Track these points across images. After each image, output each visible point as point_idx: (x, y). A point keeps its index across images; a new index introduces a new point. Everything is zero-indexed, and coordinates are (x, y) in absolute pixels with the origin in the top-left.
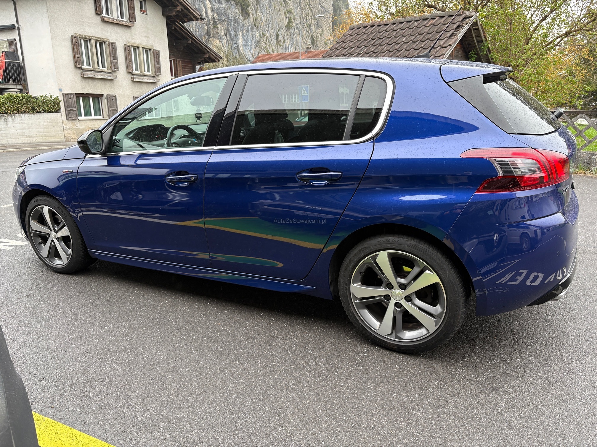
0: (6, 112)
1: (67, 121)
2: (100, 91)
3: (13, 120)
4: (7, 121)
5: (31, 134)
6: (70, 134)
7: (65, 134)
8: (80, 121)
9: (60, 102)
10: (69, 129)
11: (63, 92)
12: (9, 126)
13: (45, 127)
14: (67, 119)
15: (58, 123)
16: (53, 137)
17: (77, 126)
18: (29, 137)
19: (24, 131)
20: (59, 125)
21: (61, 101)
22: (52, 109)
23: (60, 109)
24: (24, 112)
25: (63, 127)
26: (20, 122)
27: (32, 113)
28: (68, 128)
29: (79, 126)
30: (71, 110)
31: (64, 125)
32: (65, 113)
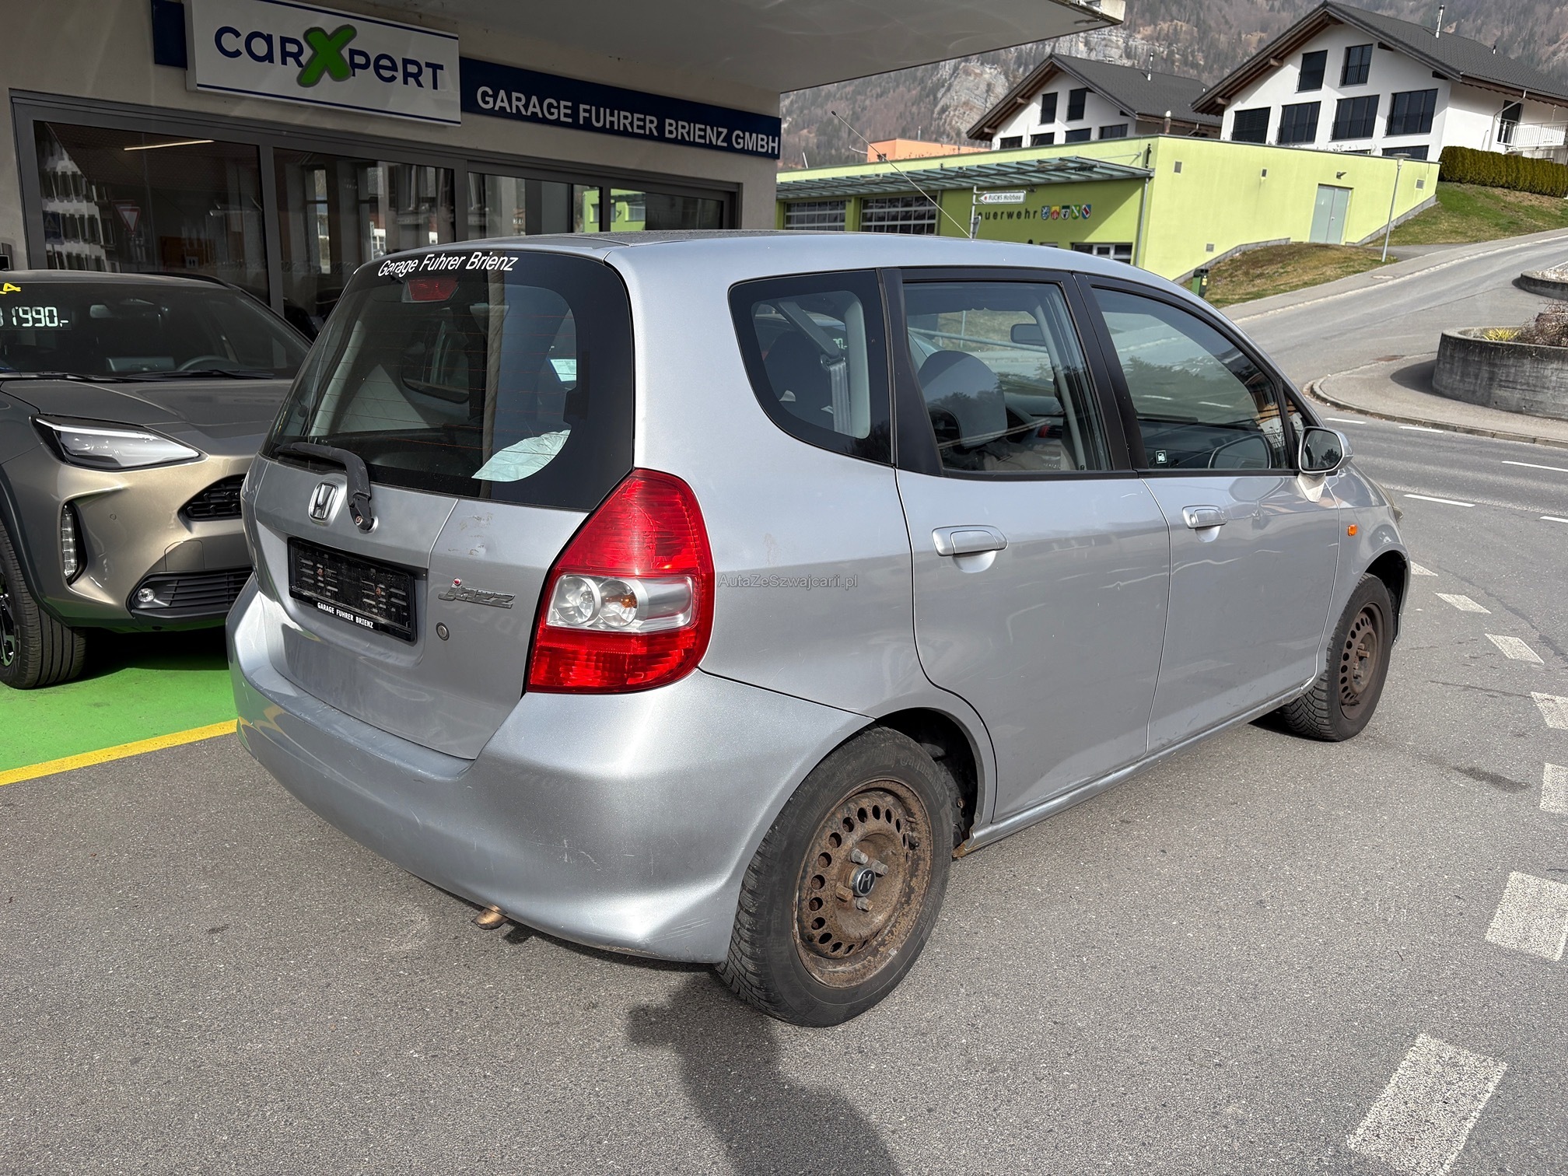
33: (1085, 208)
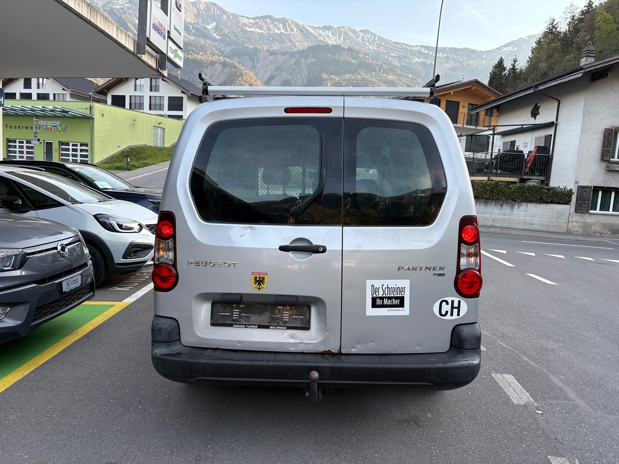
0: (514, 200)
1: (575, 214)
3: (519, 207)
4: (513, 208)
5: (533, 222)
6: (574, 227)
7: (569, 226)
8: (591, 215)
10: (575, 221)
11: (580, 184)
12: (514, 212)
13: (549, 217)
14: (576, 212)
15: (564, 214)
16: (554, 228)
17: (585, 220)
18: (530, 225)
19: (527, 218)
20: (565, 216)
21: (574, 193)
22: (562, 201)
23: (570, 201)
24: (531, 201)
26: (525, 209)
27: (539, 203)
29: (588, 220)
30: (582, 203)
31: (570, 217)
32: (575, 205)
33: (64, 128)
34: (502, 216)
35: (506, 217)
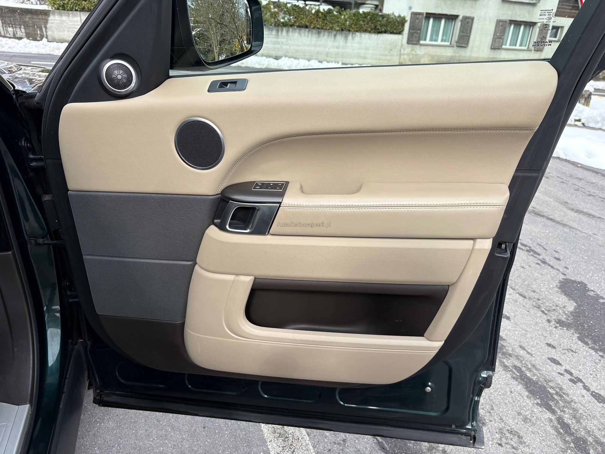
0: (348, 30)
1: (407, 45)
2: (456, 11)
3: (353, 38)
4: (346, 40)
5: (366, 56)
6: (406, 60)
8: (421, 47)
9: (406, 21)
11: (413, 10)
12: (348, 44)
13: (382, 49)
14: (408, 43)
15: (396, 46)
16: (387, 62)
17: (416, 52)
19: (360, 51)
20: (397, 48)
22: (395, 30)
23: (403, 31)
24: (366, 31)
25: (401, 51)
26: (359, 41)
27: (373, 33)
28: (405, 52)
29: (418, 52)
30: (415, 32)
31: (402, 49)
32: (407, 35)
34: (335, 50)
35: (340, 50)
